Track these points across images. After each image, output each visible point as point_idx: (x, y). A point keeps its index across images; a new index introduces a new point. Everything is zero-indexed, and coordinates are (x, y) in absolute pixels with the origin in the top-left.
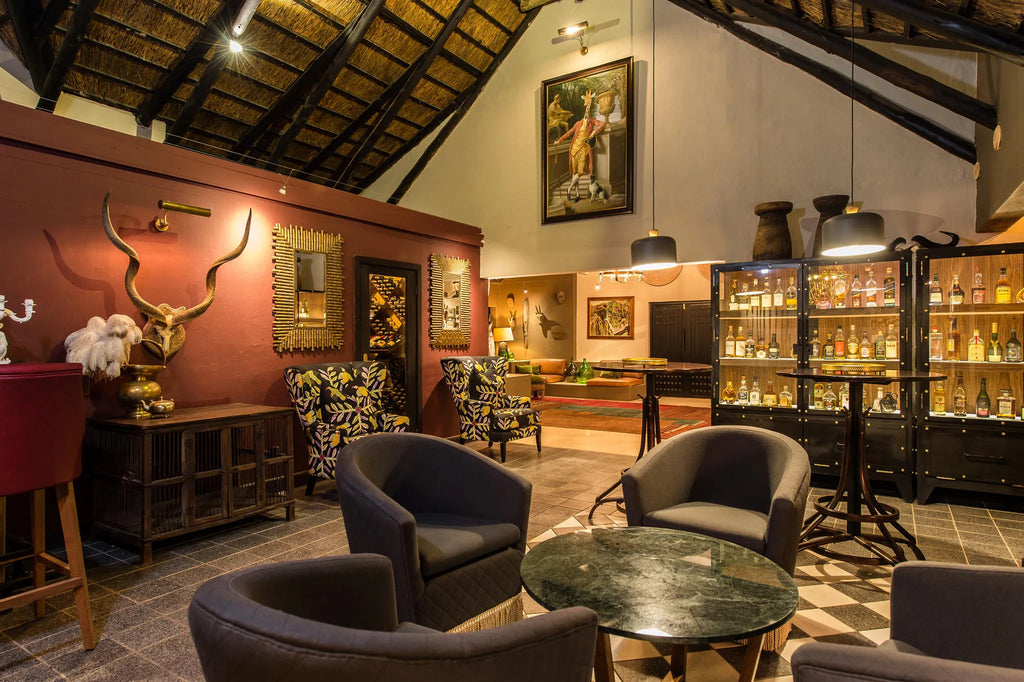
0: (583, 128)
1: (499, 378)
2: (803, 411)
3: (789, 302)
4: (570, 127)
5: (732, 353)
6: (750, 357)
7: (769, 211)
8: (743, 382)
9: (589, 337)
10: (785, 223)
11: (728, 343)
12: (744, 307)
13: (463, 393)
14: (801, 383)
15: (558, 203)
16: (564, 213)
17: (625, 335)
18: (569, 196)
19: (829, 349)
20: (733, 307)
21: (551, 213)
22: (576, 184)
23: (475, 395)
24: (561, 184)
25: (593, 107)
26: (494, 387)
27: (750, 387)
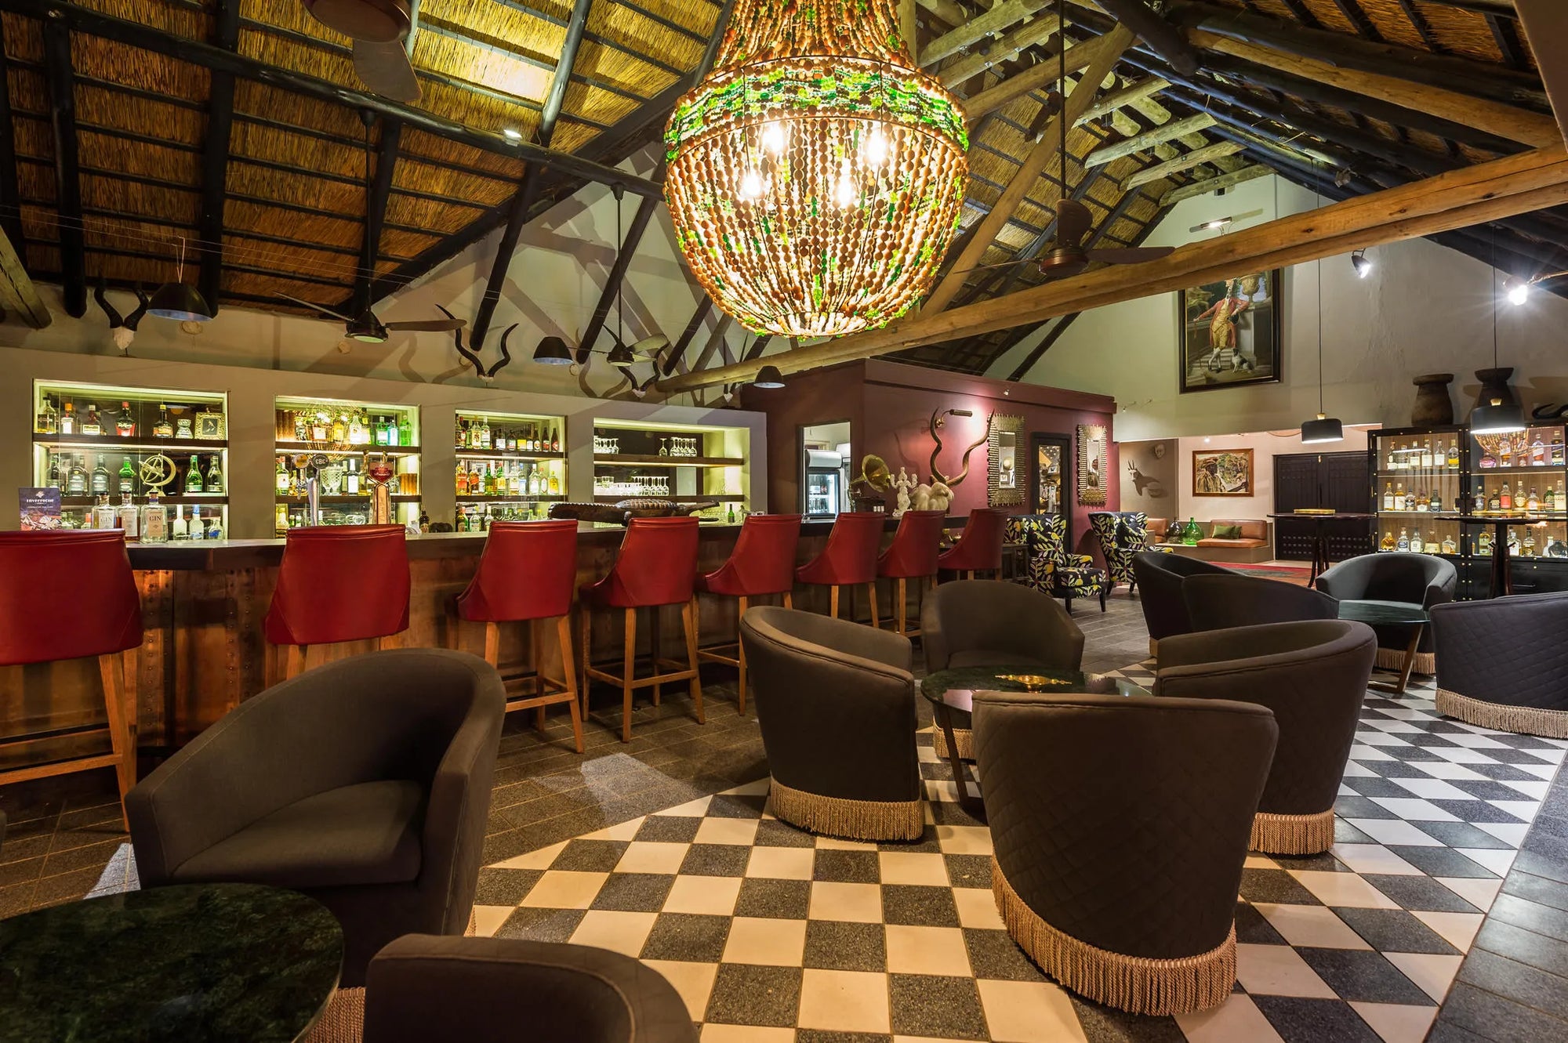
0: (1224, 307)
1: (1142, 531)
2: (1466, 556)
3: (1450, 461)
4: (1212, 305)
5: (1391, 507)
6: (1410, 509)
7: (1428, 383)
8: (1404, 533)
9: (1195, 494)
10: (1446, 392)
11: (1386, 498)
12: (1402, 466)
13: (1113, 543)
14: (1464, 531)
15: (1198, 374)
16: (1204, 383)
17: (1242, 491)
18: (1210, 368)
19: (1495, 503)
20: (1391, 466)
21: (1189, 381)
22: (1218, 356)
23: (1122, 543)
24: (1201, 357)
25: (1235, 288)
26: (1141, 538)
27: (1410, 537)
